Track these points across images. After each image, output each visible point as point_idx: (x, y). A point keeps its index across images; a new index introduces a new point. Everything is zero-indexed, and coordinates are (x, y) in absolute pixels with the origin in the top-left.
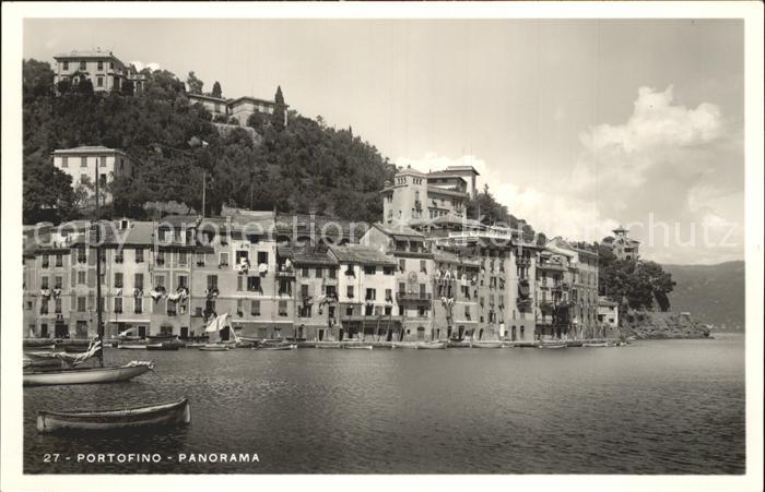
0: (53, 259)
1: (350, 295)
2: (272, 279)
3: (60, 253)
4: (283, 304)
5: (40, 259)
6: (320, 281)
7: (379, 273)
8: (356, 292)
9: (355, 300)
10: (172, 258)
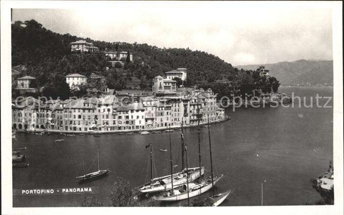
0: (60, 112)
1: (132, 118)
2: (111, 115)
3: (61, 110)
4: (114, 121)
5: (57, 111)
6: (124, 115)
7: (140, 112)
8: (133, 117)
9: (133, 119)
10: (87, 111)
